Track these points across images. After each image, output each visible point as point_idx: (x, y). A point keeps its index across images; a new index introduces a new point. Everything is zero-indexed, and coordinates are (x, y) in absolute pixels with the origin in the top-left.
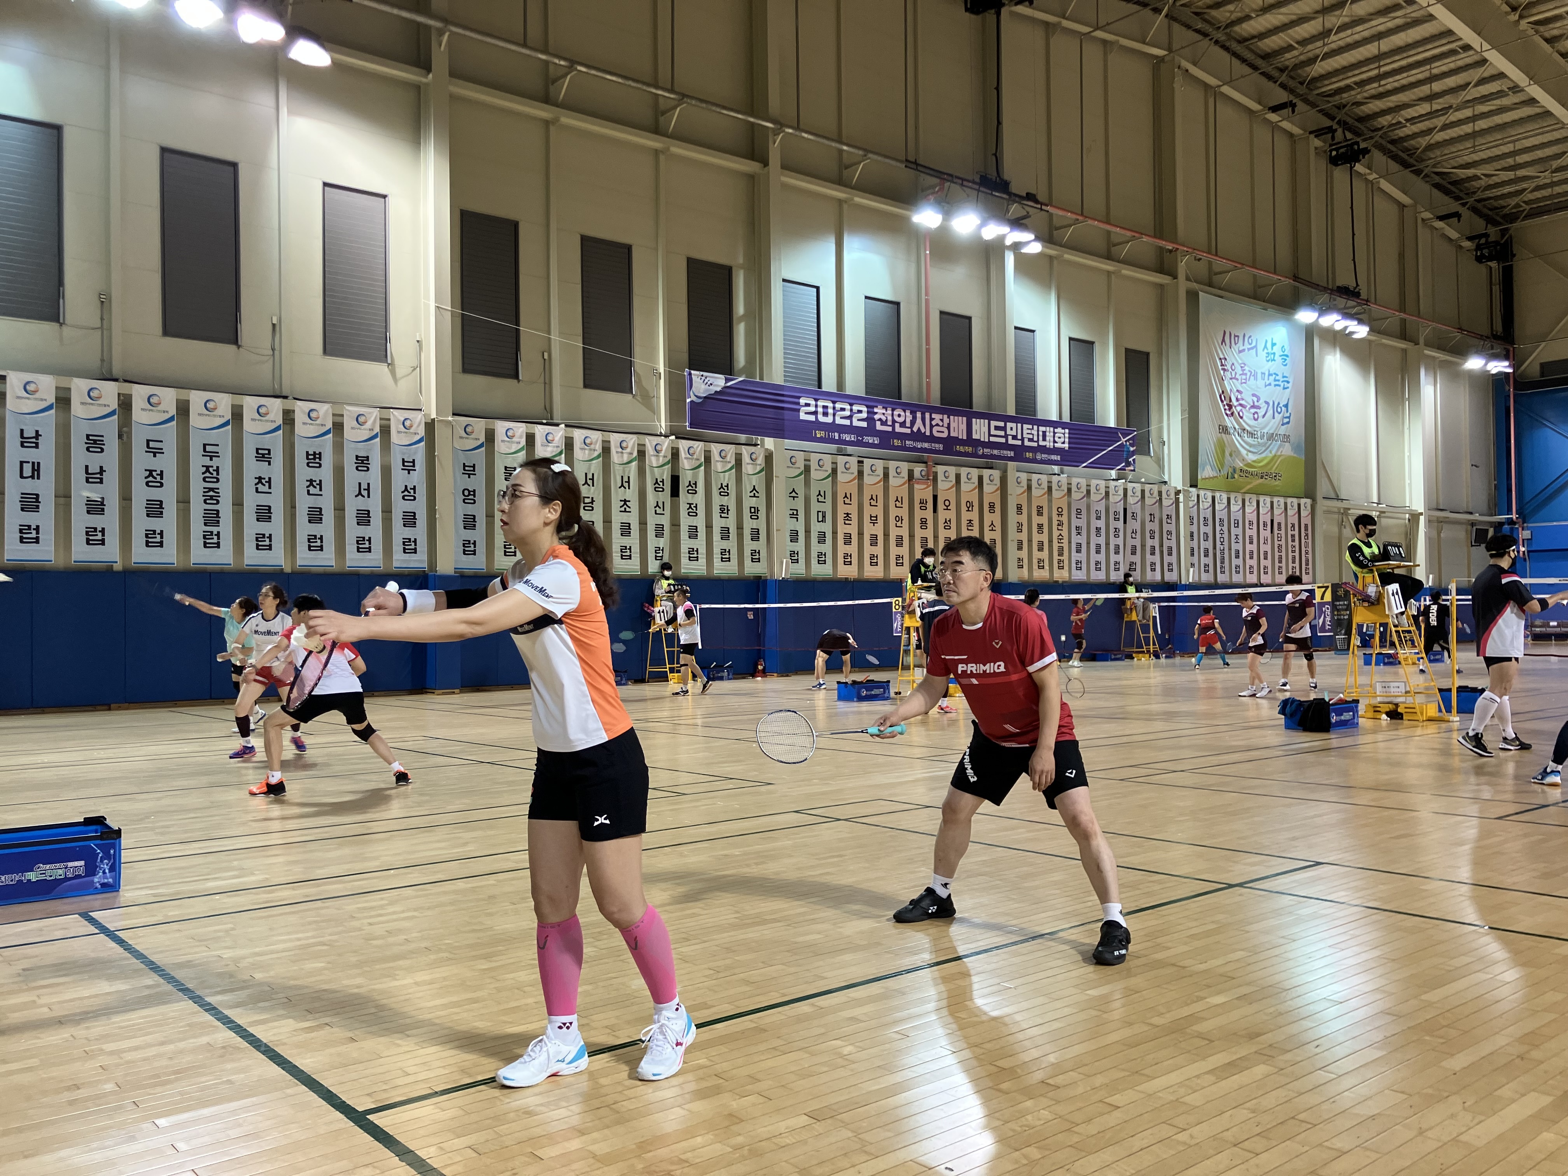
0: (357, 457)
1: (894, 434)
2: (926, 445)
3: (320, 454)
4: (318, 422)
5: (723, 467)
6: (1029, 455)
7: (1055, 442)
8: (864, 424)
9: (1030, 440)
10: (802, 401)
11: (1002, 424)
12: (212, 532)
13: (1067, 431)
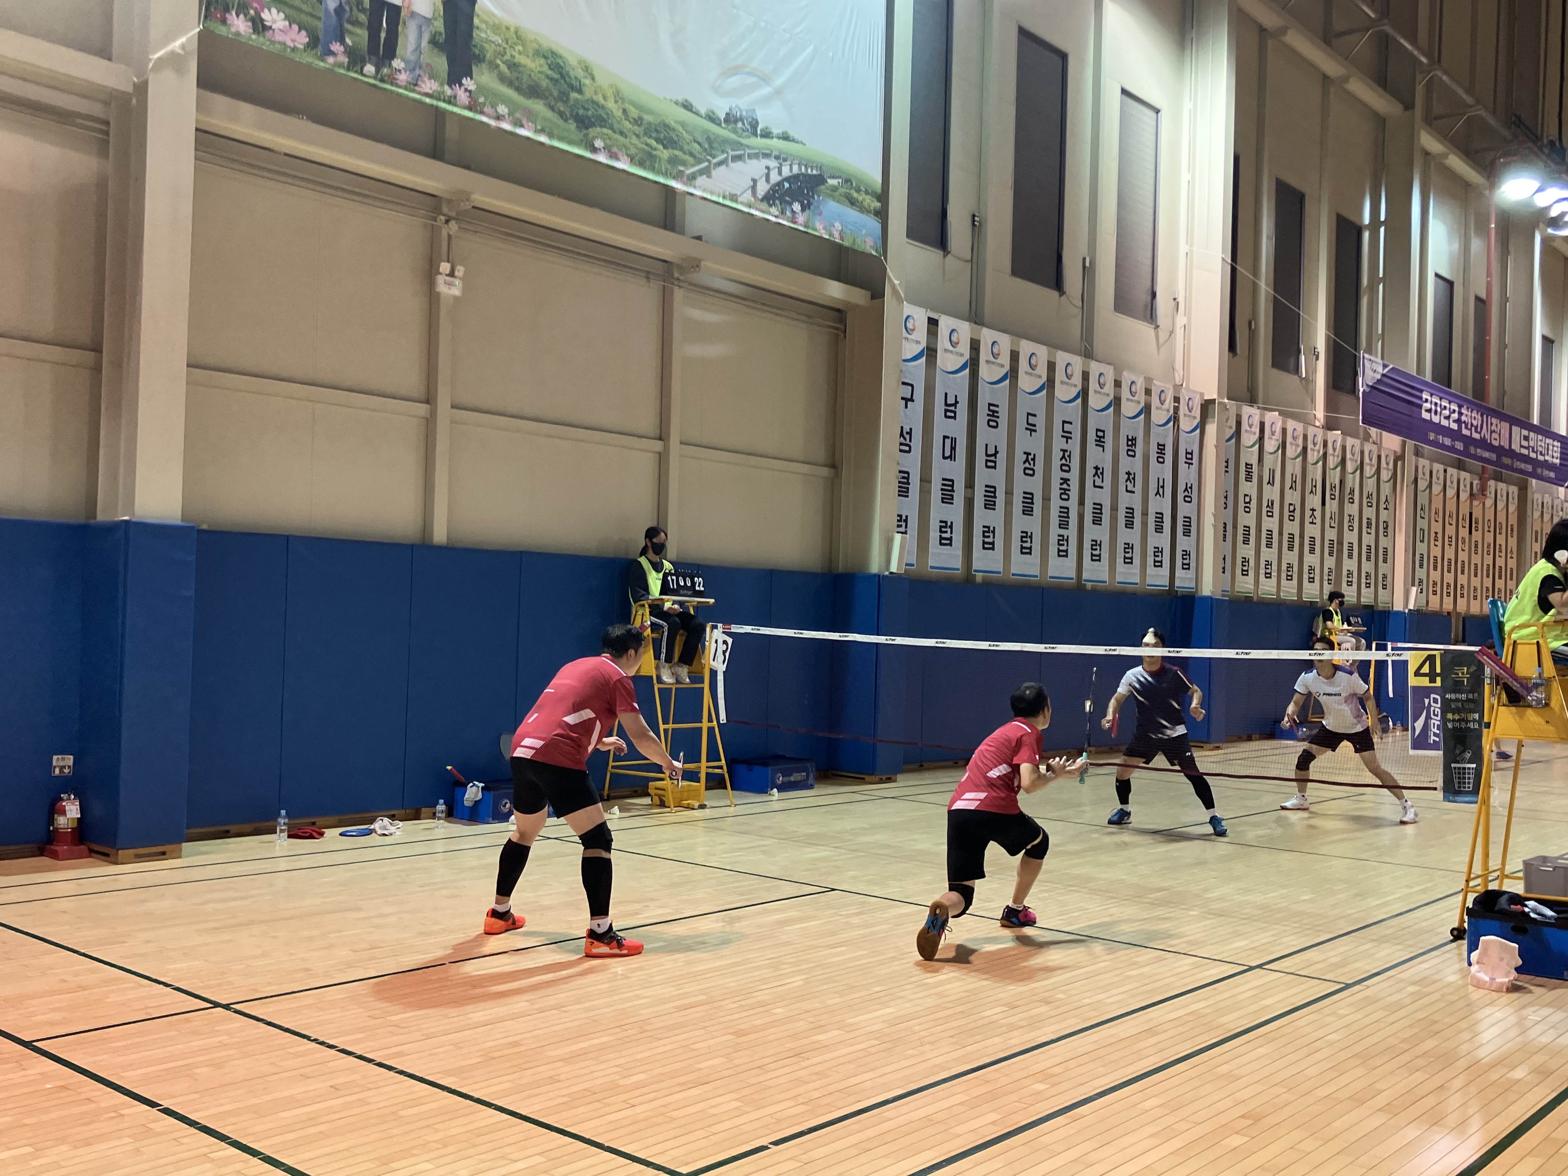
0: (1159, 445)
1: (1468, 441)
2: (1487, 455)
3: (1135, 439)
4: (1135, 398)
5: (1371, 470)
6: (1539, 471)
7: (1553, 457)
8: (1454, 426)
9: (1541, 453)
10: (1425, 396)
11: (1525, 432)
12: (1063, 536)
13: (1559, 444)
